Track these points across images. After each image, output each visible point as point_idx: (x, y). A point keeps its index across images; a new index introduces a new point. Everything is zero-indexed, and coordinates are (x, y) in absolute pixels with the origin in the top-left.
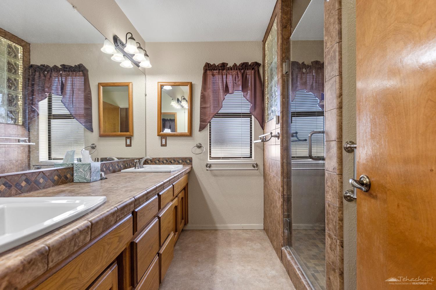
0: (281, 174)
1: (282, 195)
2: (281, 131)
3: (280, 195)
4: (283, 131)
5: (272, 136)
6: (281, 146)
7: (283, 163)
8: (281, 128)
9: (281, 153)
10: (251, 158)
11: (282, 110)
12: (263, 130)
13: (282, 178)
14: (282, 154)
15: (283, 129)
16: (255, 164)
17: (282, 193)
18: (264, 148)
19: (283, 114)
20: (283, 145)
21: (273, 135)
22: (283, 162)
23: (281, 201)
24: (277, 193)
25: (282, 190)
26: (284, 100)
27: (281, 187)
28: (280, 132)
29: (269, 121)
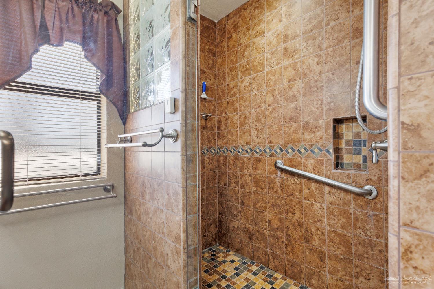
0: (183, 208)
1: (186, 246)
2: (182, 126)
3: (178, 246)
4: (186, 126)
5: (163, 136)
6: (182, 155)
7: (186, 188)
8: (182, 120)
9: (183, 168)
10: (100, 174)
11: (184, 88)
12: (124, 124)
13: (185, 215)
14: (185, 170)
15: (186, 123)
16: (110, 186)
17: (184, 244)
18: (125, 156)
19: (186, 95)
20: (186, 153)
21: (165, 133)
22: (187, 185)
23: (184, 260)
24: (168, 241)
25: (186, 238)
26: (188, 68)
27: (184, 232)
28: (179, 129)
29: (139, 110)
